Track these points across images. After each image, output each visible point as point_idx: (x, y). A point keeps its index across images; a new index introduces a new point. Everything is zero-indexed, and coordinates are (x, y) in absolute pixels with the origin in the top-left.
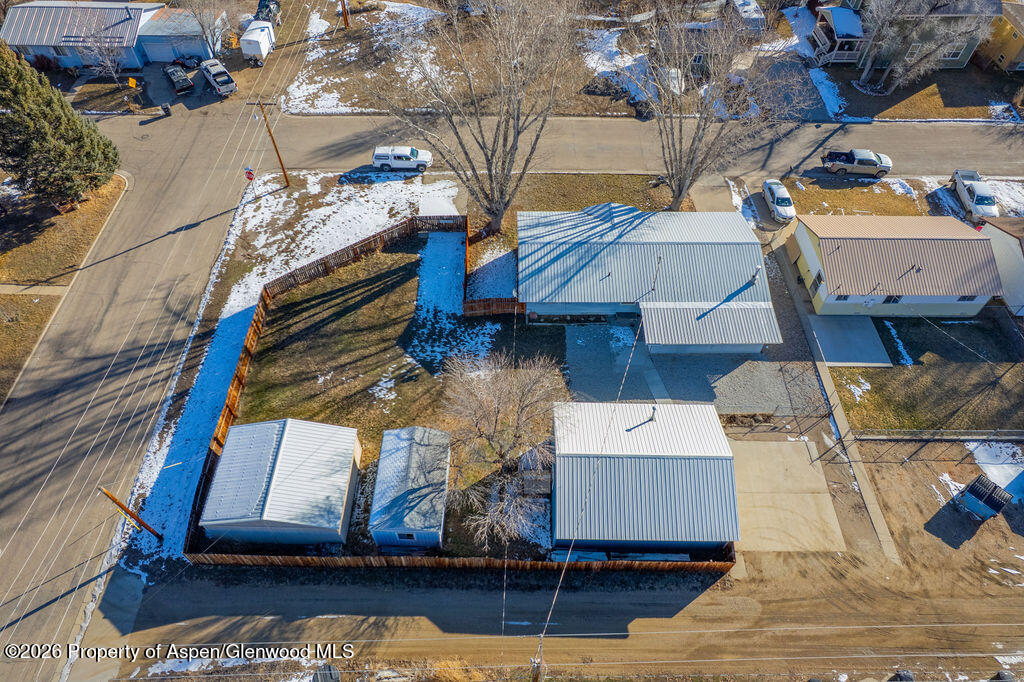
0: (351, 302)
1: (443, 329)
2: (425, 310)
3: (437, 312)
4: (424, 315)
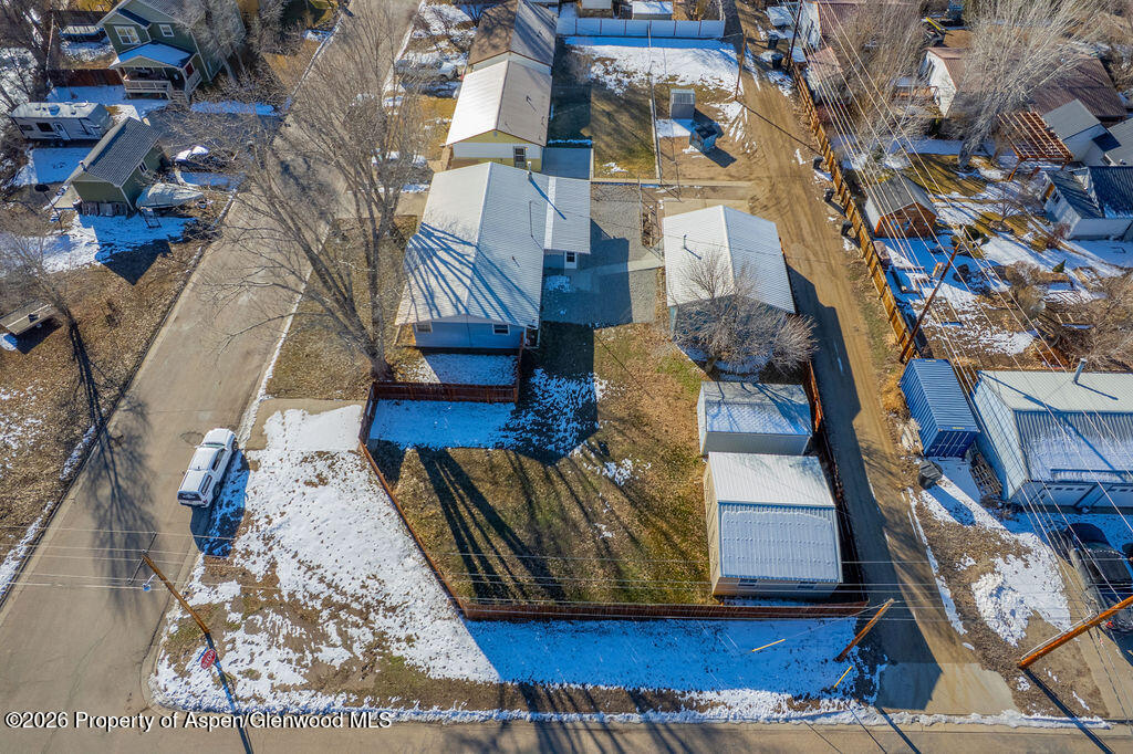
0: (481, 518)
1: (534, 423)
2: (503, 440)
3: (507, 428)
4: (512, 441)
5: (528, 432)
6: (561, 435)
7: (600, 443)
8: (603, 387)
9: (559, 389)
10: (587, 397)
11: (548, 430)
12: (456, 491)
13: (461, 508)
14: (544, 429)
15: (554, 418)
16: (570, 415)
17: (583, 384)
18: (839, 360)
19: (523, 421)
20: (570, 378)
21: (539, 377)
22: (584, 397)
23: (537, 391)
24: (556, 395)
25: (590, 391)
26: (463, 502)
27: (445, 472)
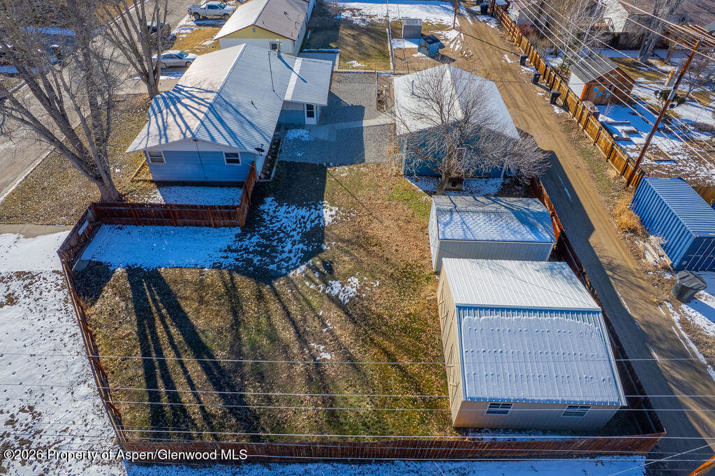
1: (258, 245)
2: (222, 260)
3: (229, 249)
4: (231, 261)
5: (249, 253)
6: (284, 255)
7: (324, 263)
8: (333, 213)
9: (288, 215)
10: (316, 222)
11: (271, 251)
12: (159, 310)
13: (160, 329)
14: (267, 250)
15: (280, 240)
16: (297, 238)
17: (312, 210)
18: (566, 189)
19: (247, 242)
20: (300, 205)
21: (269, 204)
22: (313, 221)
23: (265, 216)
24: (284, 220)
25: (320, 217)
26: (163, 322)
27: (151, 291)
